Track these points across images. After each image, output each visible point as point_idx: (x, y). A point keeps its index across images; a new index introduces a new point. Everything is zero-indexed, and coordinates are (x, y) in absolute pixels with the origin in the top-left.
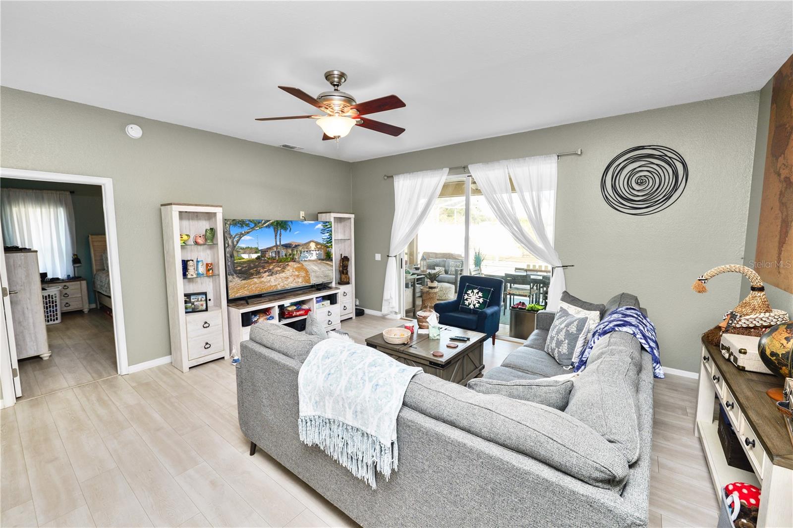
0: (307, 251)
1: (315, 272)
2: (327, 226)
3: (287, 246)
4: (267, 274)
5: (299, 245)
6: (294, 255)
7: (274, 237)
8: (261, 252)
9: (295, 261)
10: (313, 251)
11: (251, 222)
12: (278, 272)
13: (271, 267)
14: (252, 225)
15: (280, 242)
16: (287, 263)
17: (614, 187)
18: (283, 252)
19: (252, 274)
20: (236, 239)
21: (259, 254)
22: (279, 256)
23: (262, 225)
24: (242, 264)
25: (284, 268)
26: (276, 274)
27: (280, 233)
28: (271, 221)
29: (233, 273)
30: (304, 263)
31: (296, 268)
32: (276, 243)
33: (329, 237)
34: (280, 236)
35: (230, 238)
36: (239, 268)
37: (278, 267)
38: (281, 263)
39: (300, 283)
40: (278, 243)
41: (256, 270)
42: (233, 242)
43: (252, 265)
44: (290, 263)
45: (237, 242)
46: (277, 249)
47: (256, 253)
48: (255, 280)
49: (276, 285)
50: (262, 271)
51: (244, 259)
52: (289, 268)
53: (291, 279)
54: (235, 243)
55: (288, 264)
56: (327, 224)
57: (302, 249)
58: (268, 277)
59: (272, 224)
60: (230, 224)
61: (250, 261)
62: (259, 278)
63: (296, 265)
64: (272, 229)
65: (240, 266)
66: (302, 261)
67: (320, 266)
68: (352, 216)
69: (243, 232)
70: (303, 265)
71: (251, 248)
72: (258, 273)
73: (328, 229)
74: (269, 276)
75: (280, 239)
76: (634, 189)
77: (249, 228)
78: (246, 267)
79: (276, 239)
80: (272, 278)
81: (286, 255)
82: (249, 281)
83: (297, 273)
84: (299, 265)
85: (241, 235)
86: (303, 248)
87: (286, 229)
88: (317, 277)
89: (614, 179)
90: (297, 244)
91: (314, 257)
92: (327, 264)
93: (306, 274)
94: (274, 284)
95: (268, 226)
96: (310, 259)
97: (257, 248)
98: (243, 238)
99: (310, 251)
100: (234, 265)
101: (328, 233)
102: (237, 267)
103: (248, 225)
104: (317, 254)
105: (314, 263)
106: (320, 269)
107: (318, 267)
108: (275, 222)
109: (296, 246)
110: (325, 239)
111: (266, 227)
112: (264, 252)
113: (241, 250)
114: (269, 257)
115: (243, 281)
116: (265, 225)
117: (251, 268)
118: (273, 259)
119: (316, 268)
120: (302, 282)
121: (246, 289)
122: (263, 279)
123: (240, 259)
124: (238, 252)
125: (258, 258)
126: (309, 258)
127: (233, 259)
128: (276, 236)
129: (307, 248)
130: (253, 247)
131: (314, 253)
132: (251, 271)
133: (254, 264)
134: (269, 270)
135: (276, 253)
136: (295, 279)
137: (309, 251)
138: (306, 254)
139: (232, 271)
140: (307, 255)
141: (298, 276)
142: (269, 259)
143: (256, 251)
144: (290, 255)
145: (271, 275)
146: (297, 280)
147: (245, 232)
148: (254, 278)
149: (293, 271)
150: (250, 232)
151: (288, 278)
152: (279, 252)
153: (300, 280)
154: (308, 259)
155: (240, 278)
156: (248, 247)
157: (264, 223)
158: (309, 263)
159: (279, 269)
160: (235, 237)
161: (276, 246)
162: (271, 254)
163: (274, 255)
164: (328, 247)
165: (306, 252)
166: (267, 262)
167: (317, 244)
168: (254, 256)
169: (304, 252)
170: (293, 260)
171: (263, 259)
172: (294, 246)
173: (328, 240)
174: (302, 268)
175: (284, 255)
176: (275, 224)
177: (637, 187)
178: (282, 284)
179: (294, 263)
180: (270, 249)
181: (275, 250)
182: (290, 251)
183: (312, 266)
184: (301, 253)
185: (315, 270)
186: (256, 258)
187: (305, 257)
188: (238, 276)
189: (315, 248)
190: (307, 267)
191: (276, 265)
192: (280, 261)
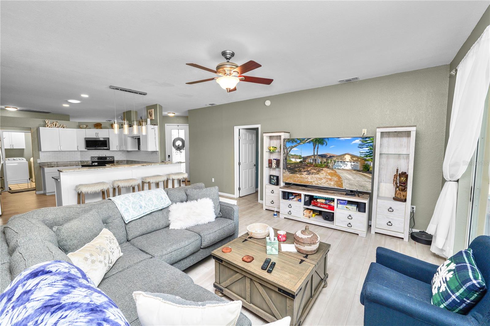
0: (341, 162)
1: (349, 180)
2: (366, 141)
3: (322, 156)
4: (306, 173)
5: (333, 156)
6: (328, 163)
7: (313, 148)
8: (303, 158)
9: (328, 168)
10: (348, 162)
11: (298, 140)
12: (314, 173)
13: (309, 169)
14: (299, 142)
15: (317, 153)
16: (321, 168)
18: (319, 160)
19: (296, 171)
20: (289, 150)
21: (302, 160)
22: (315, 163)
23: (305, 141)
24: (291, 164)
25: (319, 171)
26: (312, 175)
28: (312, 139)
29: (286, 168)
30: (337, 171)
31: (329, 173)
32: (314, 153)
33: (368, 151)
34: (318, 149)
35: (286, 149)
36: (289, 166)
37: (314, 170)
38: (317, 168)
40: (316, 154)
42: (287, 151)
43: (297, 166)
44: (324, 169)
45: (289, 151)
46: (314, 157)
47: (300, 158)
48: (298, 175)
49: (311, 182)
50: (302, 170)
51: (292, 161)
52: (323, 172)
53: (324, 181)
54: (288, 152)
56: (367, 139)
57: (336, 159)
59: (312, 141)
60: (287, 141)
61: (296, 163)
62: (301, 174)
63: (329, 171)
64: (312, 144)
65: (290, 165)
66: (335, 168)
67: (355, 176)
68: (413, 129)
69: (293, 146)
71: (297, 155)
72: (300, 171)
73: (367, 144)
74: (307, 175)
75: (317, 151)
77: (297, 143)
78: (293, 166)
79: (314, 150)
80: (309, 177)
81: (321, 162)
82: (294, 175)
83: (329, 177)
84: (332, 172)
85: (292, 147)
86: (337, 159)
87: (323, 144)
88: (350, 184)
90: (331, 155)
91: (349, 166)
92: (364, 175)
93: (339, 179)
94: (310, 181)
95: (309, 142)
96: (344, 168)
98: (293, 149)
99: (345, 162)
100: (286, 164)
101: (367, 147)
102: (288, 166)
103: (296, 142)
104: (351, 165)
105: (349, 172)
106: (355, 178)
107: (353, 176)
108: (314, 139)
109: (331, 157)
110: (363, 153)
111: (308, 142)
112: (305, 159)
113: (291, 156)
114: (308, 162)
115: (291, 174)
116: (307, 142)
117: (295, 167)
118: (311, 164)
119: (350, 177)
120: (334, 185)
121: (292, 179)
122: (303, 176)
123: (290, 161)
124: (289, 157)
125: (301, 162)
126: (343, 167)
127: (286, 160)
128: (314, 148)
129: (341, 159)
131: (349, 164)
132: (296, 169)
134: (308, 171)
136: (327, 181)
137: (343, 162)
138: (340, 164)
139: (285, 167)
140: (342, 165)
141: (331, 180)
143: (300, 157)
144: (325, 163)
145: (309, 174)
146: (329, 182)
148: (297, 174)
149: (326, 175)
150: (298, 145)
151: (321, 179)
152: (316, 160)
153: (332, 183)
154: (341, 168)
155: (289, 172)
156: (295, 155)
157: (307, 140)
158: (343, 171)
159: (315, 171)
160: (288, 149)
161: (314, 155)
162: (309, 160)
163: (312, 161)
164: (366, 160)
165: (340, 162)
166: (307, 165)
167: (353, 156)
168: (298, 160)
169: (338, 162)
170: (327, 167)
171: (304, 163)
172: (328, 156)
173: (367, 154)
174: (335, 174)
175: (320, 162)
176: (314, 141)
178: (316, 182)
179: (328, 169)
180: (309, 157)
181: (313, 158)
182: (325, 160)
183: (345, 174)
184: (335, 163)
185: (349, 178)
186: (299, 162)
187: (338, 166)
188: (288, 171)
189: (350, 160)
190: (341, 174)
191: (313, 168)
192: (316, 166)
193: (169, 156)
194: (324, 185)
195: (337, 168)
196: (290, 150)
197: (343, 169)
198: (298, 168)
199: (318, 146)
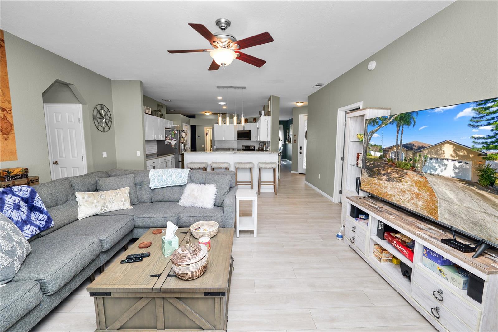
0: (436, 159)
1: (449, 201)
2: (487, 109)
3: (408, 147)
4: (385, 177)
5: (424, 147)
6: (415, 161)
7: (396, 133)
8: (384, 151)
9: (415, 171)
10: (448, 160)
11: (380, 119)
12: (395, 179)
13: (389, 171)
14: (380, 122)
15: (401, 141)
16: (406, 171)
18: (403, 155)
19: (375, 173)
21: (382, 153)
22: (398, 160)
23: (388, 121)
24: (370, 160)
25: (402, 176)
26: (393, 181)
27: (403, 130)
28: (395, 116)
29: (364, 167)
30: (430, 179)
31: (415, 182)
32: (397, 142)
33: (492, 134)
34: (402, 133)
35: (367, 136)
37: (396, 172)
38: (399, 169)
39: (418, 207)
40: (399, 143)
41: (378, 170)
44: (410, 172)
46: (397, 149)
47: (380, 151)
48: (376, 180)
49: (391, 195)
50: (382, 172)
51: (372, 156)
52: (407, 178)
53: (408, 196)
54: (369, 140)
55: (406, 173)
56: (489, 105)
57: (427, 154)
58: (386, 182)
59: (395, 119)
60: (368, 124)
61: (375, 159)
62: (379, 179)
63: (417, 178)
64: (395, 125)
65: (369, 163)
66: (426, 173)
67: (462, 195)
69: (374, 130)
70: (427, 181)
71: (377, 146)
72: (379, 174)
73: (489, 117)
75: (401, 137)
77: (378, 126)
78: (372, 164)
79: (397, 136)
80: (389, 185)
81: (405, 160)
82: (372, 179)
84: (421, 179)
85: (373, 132)
86: (429, 153)
87: (409, 124)
90: (421, 146)
91: (449, 171)
92: (483, 196)
93: (431, 198)
94: (390, 193)
95: (392, 122)
96: (441, 174)
97: (381, 147)
98: (373, 136)
99: (442, 159)
100: (366, 160)
101: (489, 124)
102: (367, 163)
103: (377, 123)
104: (455, 168)
105: (449, 183)
106: (460, 201)
107: (457, 195)
108: (398, 116)
109: (420, 148)
110: (479, 138)
111: (390, 123)
112: (386, 151)
113: (371, 147)
114: (389, 158)
115: (369, 178)
116: (389, 121)
117: (374, 166)
118: (392, 161)
119: (450, 195)
120: (423, 209)
121: (370, 185)
122: (381, 182)
123: (370, 156)
124: (369, 148)
125: (381, 157)
126: (438, 172)
127: (366, 154)
128: (398, 133)
129: (436, 154)
130: (379, 145)
131: (450, 164)
132: (375, 169)
133: (377, 163)
134: (388, 174)
135: (395, 154)
136: (412, 198)
137: (440, 160)
138: (434, 164)
139: (364, 165)
140: (436, 165)
141: (418, 195)
142: (389, 160)
143: (380, 149)
144: (411, 160)
145: (389, 180)
146: (416, 201)
147: (375, 130)
148: (375, 178)
149: (412, 185)
150: (379, 129)
151: (404, 192)
152: (398, 154)
153: (420, 204)
154: (436, 173)
155: (368, 173)
157: (389, 119)
158: (438, 181)
159: (397, 176)
160: (369, 135)
161: (397, 146)
162: (391, 155)
163: (394, 157)
165: (433, 161)
166: (387, 164)
167: (458, 147)
168: (379, 154)
169: (431, 159)
170: (414, 168)
171: (384, 159)
172: (416, 148)
173: (489, 141)
174: (424, 185)
175: (404, 159)
176: (398, 119)
178: (397, 197)
179: (415, 173)
180: (391, 148)
181: (395, 151)
182: (411, 155)
183: (443, 187)
184: (425, 161)
185: (449, 198)
186: (379, 157)
187: (431, 168)
188: (366, 171)
189: (452, 156)
190: (434, 187)
191: (394, 169)
192: (398, 166)
193: (301, 147)
194: (408, 205)
195: (428, 172)
196: (371, 137)
197: (438, 175)
198: (377, 169)
199: (403, 127)
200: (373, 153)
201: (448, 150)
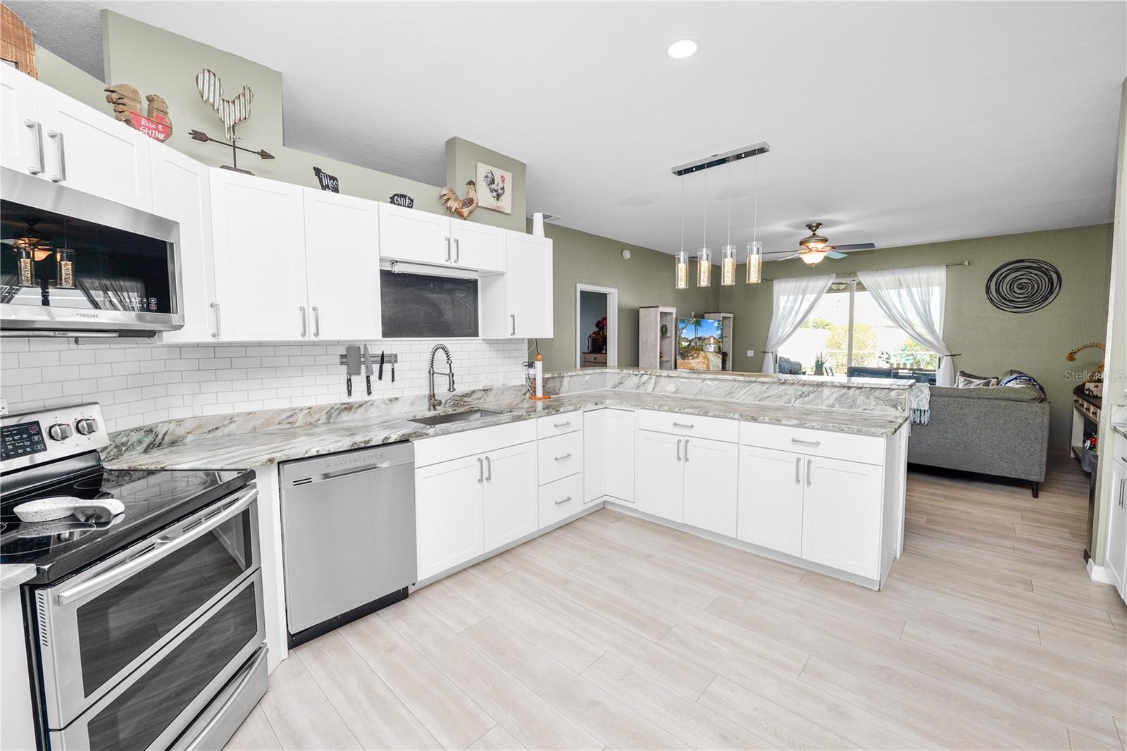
1: (713, 362)
3: (700, 339)
6: (703, 346)
7: (694, 329)
13: (693, 353)
14: (686, 322)
17: (998, 291)
22: (696, 346)
25: (698, 355)
26: (695, 359)
30: (708, 354)
31: (703, 357)
34: (698, 331)
38: (697, 352)
41: (687, 354)
43: (685, 351)
44: (701, 352)
45: (681, 333)
50: (689, 355)
52: (700, 356)
58: (692, 361)
60: (679, 322)
63: (704, 354)
64: (694, 326)
68: (732, 316)
74: (692, 359)
76: (1015, 292)
81: (700, 346)
82: (684, 361)
83: (704, 360)
87: (700, 325)
88: (713, 366)
89: (998, 285)
91: (712, 350)
93: (708, 362)
94: (694, 366)
97: (688, 338)
106: (715, 360)
111: (692, 323)
112: (690, 341)
113: (682, 339)
118: (693, 347)
119: (713, 358)
120: (706, 368)
123: (682, 345)
125: (688, 346)
134: (692, 356)
136: (702, 365)
141: (704, 363)
146: (704, 366)
148: (686, 359)
149: (702, 359)
150: (686, 327)
151: (699, 363)
155: (681, 357)
156: (685, 338)
157: (691, 320)
159: (696, 355)
160: (680, 330)
161: (695, 338)
162: (693, 344)
164: (719, 342)
167: (714, 339)
168: (687, 344)
170: (702, 350)
172: (703, 339)
174: (706, 358)
177: (1019, 291)
178: (697, 367)
180: (693, 340)
181: (695, 341)
182: (701, 343)
199: (698, 328)
200: (683, 343)
201: (712, 339)
